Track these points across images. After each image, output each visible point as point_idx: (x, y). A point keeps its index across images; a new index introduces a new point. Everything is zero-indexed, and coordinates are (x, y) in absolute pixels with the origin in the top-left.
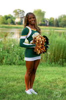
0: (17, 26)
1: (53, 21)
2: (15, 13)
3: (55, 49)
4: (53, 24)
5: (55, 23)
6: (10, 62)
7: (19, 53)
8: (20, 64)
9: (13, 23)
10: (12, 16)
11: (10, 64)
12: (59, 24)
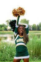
0: (9, 32)
1: (35, 27)
2: (7, 23)
3: (36, 48)
4: (35, 29)
5: (37, 28)
6: (3, 59)
7: (9, 52)
8: (11, 61)
9: (6, 30)
10: (5, 25)
11: (4, 61)
12: (40, 28)
